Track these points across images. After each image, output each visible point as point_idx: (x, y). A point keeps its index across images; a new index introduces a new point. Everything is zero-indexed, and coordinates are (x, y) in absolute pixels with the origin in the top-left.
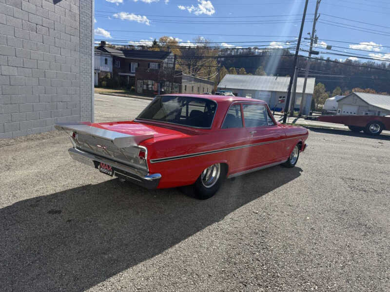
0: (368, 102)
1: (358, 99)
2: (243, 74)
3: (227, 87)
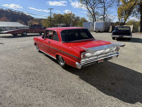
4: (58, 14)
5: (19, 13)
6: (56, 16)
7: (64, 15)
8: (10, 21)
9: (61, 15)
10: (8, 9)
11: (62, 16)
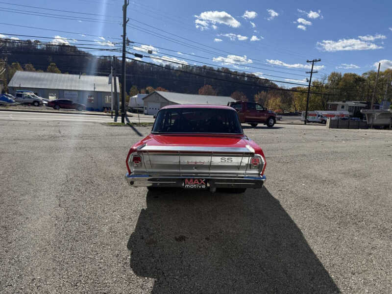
0: (168, 99)
1: (160, 97)
2: (31, 70)
3: (21, 86)
4: (346, 75)
5: (243, 75)
6: (340, 79)
7: (366, 77)
8: (218, 95)
9: (354, 75)
10: (223, 68)
11: (358, 80)
